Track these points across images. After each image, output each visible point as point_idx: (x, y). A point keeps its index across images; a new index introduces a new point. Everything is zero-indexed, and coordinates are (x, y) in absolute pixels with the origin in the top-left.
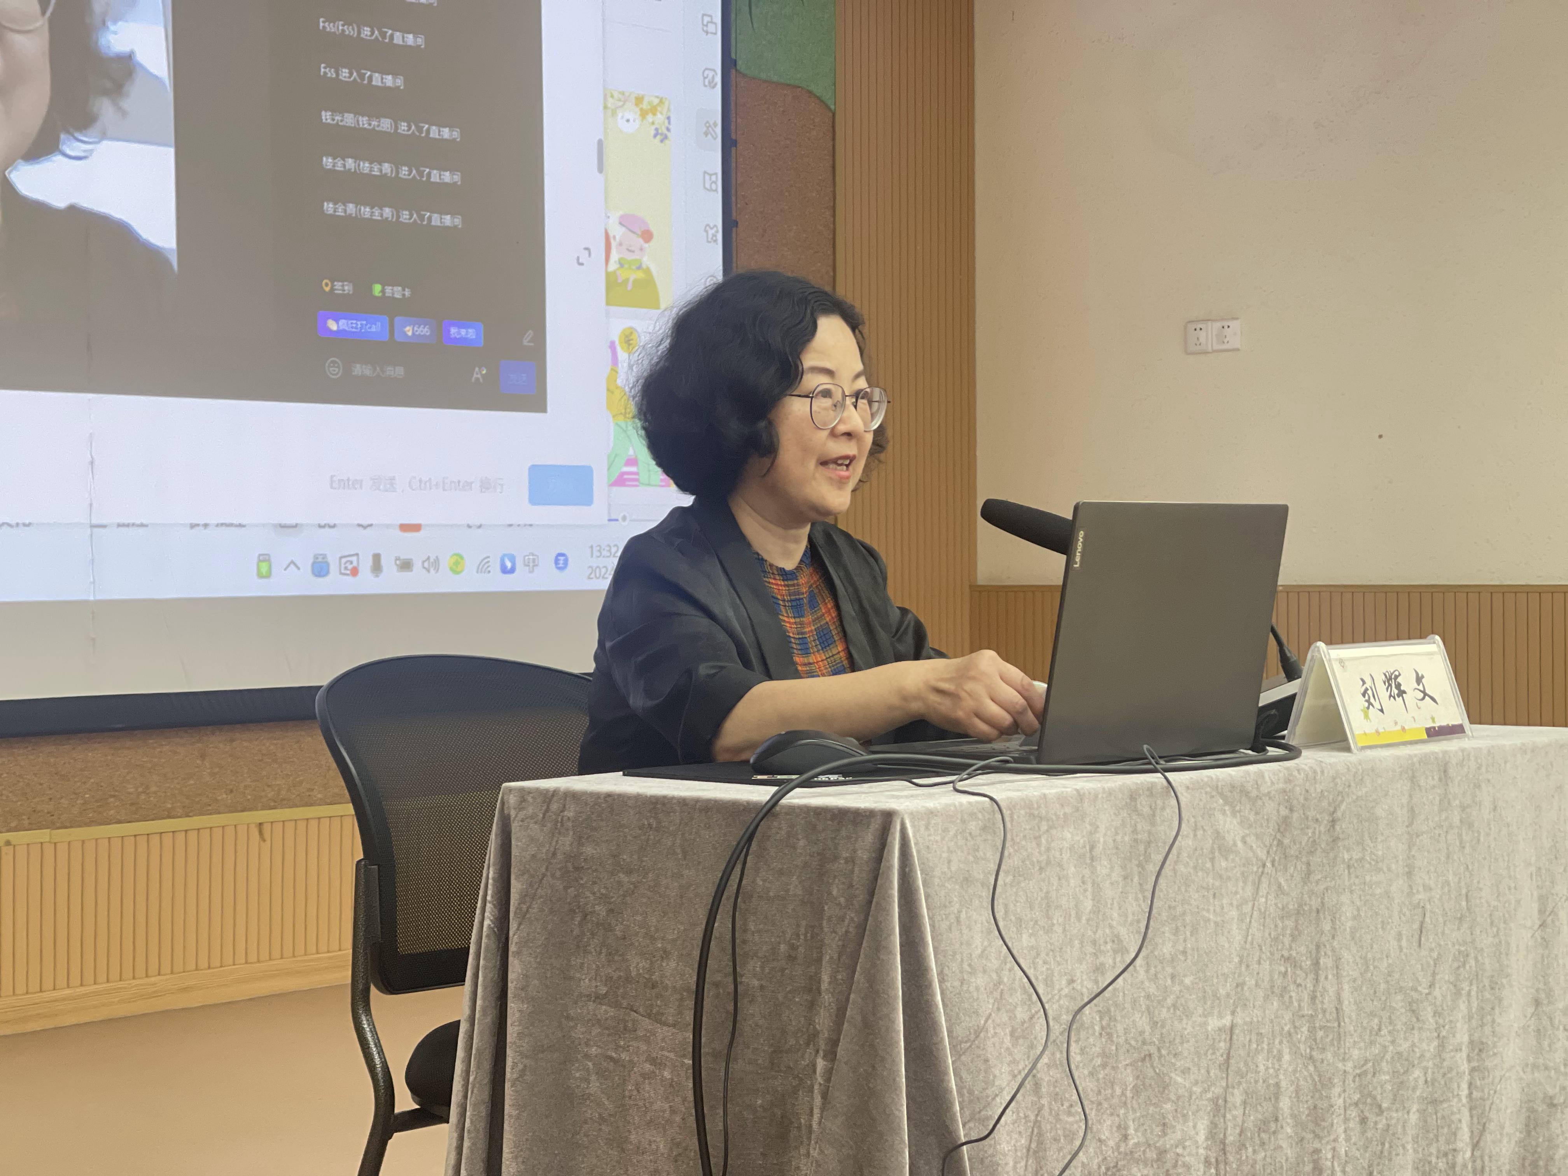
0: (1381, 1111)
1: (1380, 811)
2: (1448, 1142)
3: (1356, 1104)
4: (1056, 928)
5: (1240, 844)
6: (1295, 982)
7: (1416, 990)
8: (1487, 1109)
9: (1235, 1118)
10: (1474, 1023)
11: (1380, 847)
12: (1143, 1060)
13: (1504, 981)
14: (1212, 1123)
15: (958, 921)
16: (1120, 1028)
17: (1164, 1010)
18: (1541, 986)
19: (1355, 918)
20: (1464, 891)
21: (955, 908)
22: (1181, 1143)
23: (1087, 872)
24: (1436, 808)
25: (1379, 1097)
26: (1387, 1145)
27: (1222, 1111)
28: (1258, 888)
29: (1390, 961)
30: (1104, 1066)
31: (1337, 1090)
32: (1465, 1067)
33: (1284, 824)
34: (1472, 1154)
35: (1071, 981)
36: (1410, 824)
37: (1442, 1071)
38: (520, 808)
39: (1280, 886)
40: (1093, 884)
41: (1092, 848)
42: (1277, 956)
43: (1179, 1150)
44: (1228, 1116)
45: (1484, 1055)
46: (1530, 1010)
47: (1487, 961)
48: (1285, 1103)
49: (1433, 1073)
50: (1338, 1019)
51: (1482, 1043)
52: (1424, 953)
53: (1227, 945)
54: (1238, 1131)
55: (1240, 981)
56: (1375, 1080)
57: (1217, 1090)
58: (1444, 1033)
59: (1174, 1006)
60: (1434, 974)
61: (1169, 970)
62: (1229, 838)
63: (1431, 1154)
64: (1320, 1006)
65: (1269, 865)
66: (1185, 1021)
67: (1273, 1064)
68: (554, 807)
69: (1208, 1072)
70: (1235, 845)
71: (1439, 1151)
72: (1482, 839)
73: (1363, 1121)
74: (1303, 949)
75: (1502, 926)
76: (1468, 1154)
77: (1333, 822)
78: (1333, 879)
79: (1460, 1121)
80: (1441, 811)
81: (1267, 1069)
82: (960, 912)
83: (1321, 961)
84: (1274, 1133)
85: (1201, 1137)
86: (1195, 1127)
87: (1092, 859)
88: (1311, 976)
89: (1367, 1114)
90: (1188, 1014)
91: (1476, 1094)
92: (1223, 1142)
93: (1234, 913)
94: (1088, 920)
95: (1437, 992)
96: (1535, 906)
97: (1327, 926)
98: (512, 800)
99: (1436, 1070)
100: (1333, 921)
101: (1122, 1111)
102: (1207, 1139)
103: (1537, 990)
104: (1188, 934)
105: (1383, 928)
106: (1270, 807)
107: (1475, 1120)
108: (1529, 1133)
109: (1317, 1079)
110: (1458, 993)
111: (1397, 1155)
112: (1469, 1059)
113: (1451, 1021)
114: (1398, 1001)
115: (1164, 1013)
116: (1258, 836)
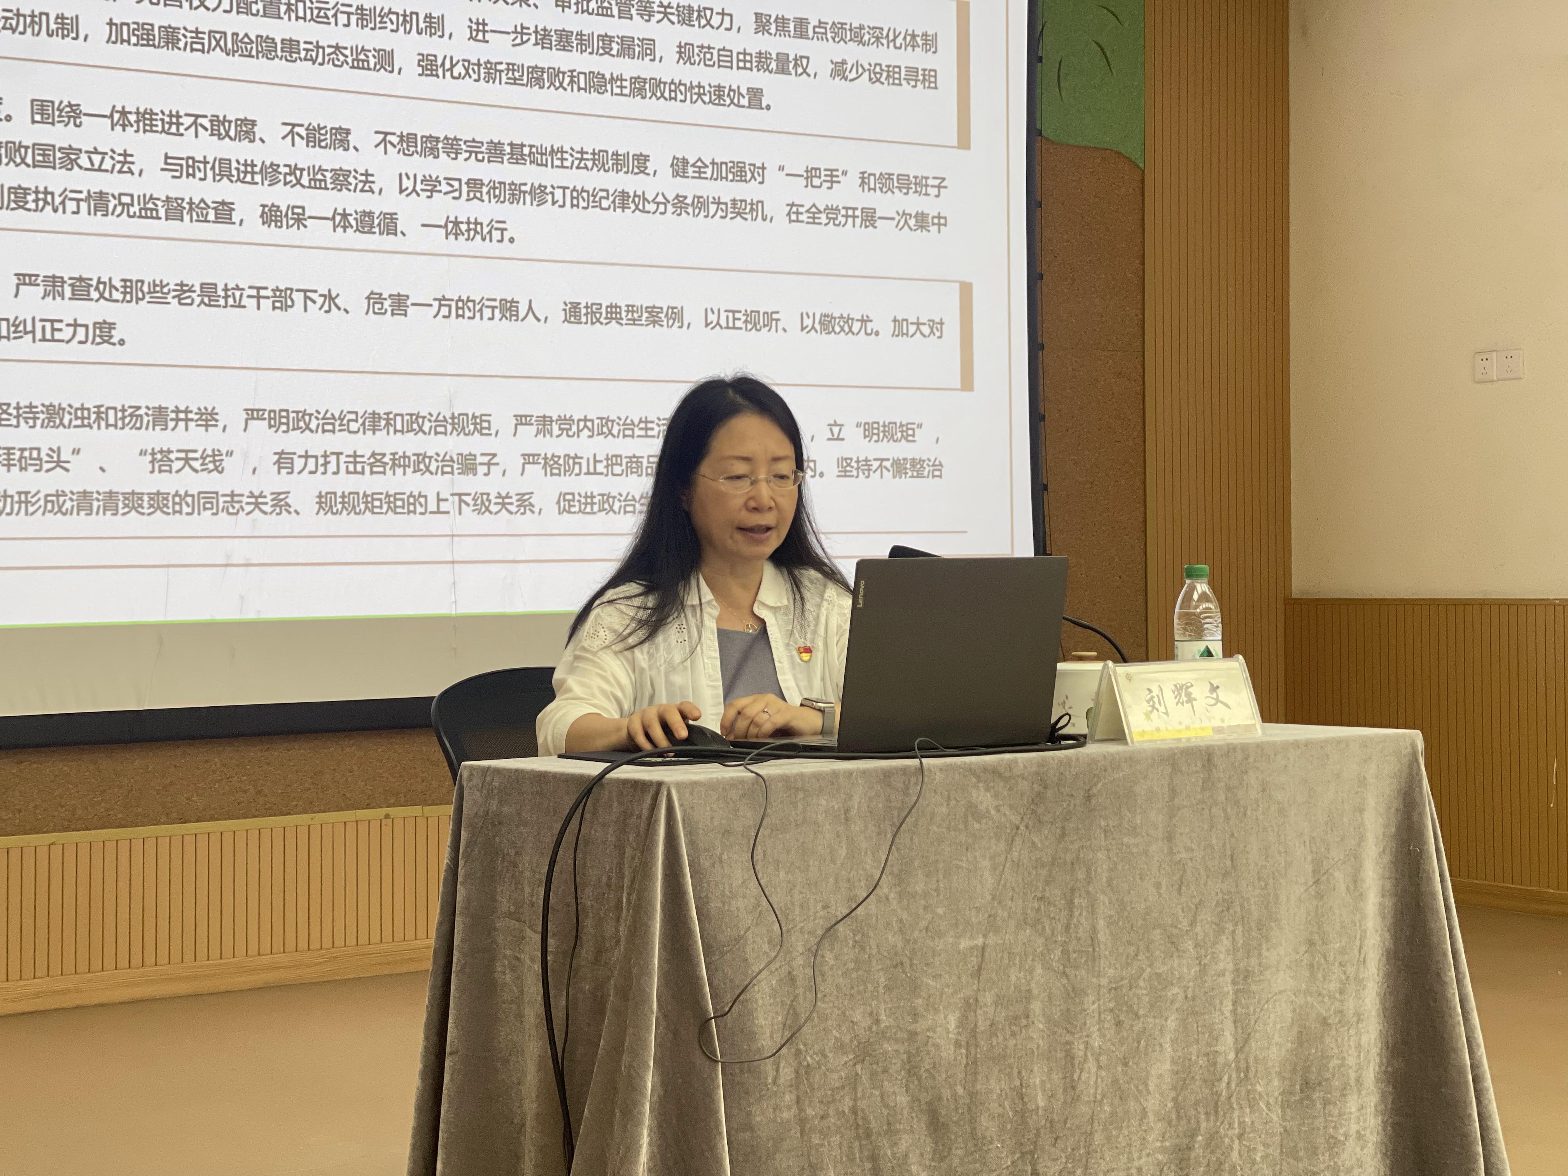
0: (1137, 1016)
1: (1137, 789)
2: (1209, 1045)
3: (1111, 1010)
4: (812, 869)
5: (993, 812)
6: (1049, 916)
7: (1176, 927)
8: (1253, 1022)
9: (986, 1013)
10: (1240, 955)
11: (1138, 817)
12: (895, 967)
13: (1273, 924)
14: (963, 1016)
15: (721, 861)
16: (873, 943)
17: (917, 932)
18: (1315, 929)
19: (1111, 870)
20: (1229, 853)
21: (718, 851)
22: (932, 1029)
23: (841, 829)
24: (1199, 789)
25: (1135, 1007)
26: (1143, 1043)
27: (973, 1007)
28: (1011, 845)
29: (1148, 904)
30: (857, 969)
31: (1091, 998)
32: (1229, 989)
33: (1038, 799)
34: (1237, 1055)
35: (826, 907)
36: (1172, 799)
37: (1203, 990)
38: (470, 779)
39: (1034, 843)
40: (848, 838)
41: (847, 811)
42: (1030, 896)
43: (930, 1034)
44: (979, 1012)
45: (1249, 980)
46: (1303, 949)
47: (1253, 908)
48: (1036, 1007)
49: (1194, 991)
50: (1093, 945)
51: (1248, 971)
52: (1183, 899)
53: (979, 886)
54: (988, 1023)
55: (993, 912)
56: (1131, 993)
57: (968, 992)
58: (1205, 961)
59: (927, 929)
60: (1195, 916)
61: (923, 902)
62: (982, 808)
63: (1191, 1054)
64: (1074, 935)
65: (1022, 828)
66: (937, 939)
67: (1025, 976)
68: (488, 779)
69: (959, 978)
70: (988, 811)
71: (1199, 1051)
72: (1249, 813)
73: (1118, 1024)
74: (1057, 892)
75: (1271, 881)
76: (1232, 1056)
77: (1089, 798)
78: (1089, 839)
79: (1223, 1030)
80: (1203, 789)
81: (1018, 979)
82: (722, 854)
83: (1076, 901)
84: (1025, 1026)
85: (952, 1026)
86: (946, 1017)
87: (847, 820)
88: (1064, 913)
89: (1122, 1018)
90: (941, 935)
91: (1240, 1010)
92: (974, 1030)
93: (986, 863)
94: (842, 864)
95: (1198, 929)
96: (1309, 868)
97: (1081, 875)
98: (465, 774)
99: (1197, 990)
100: (1088, 871)
101: (874, 1003)
102: (957, 1027)
103: (1311, 933)
104: (941, 877)
105: (1141, 878)
106: (1024, 785)
107: (1240, 1030)
108: (1301, 1044)
109: (1070, 989)
110: (1221, 930)
111: (1154, 1051)
112: (1234, 983)
113: (1213, 953)
114: (1157, 934)
115: (916, 934)
116: (1011, 807)
